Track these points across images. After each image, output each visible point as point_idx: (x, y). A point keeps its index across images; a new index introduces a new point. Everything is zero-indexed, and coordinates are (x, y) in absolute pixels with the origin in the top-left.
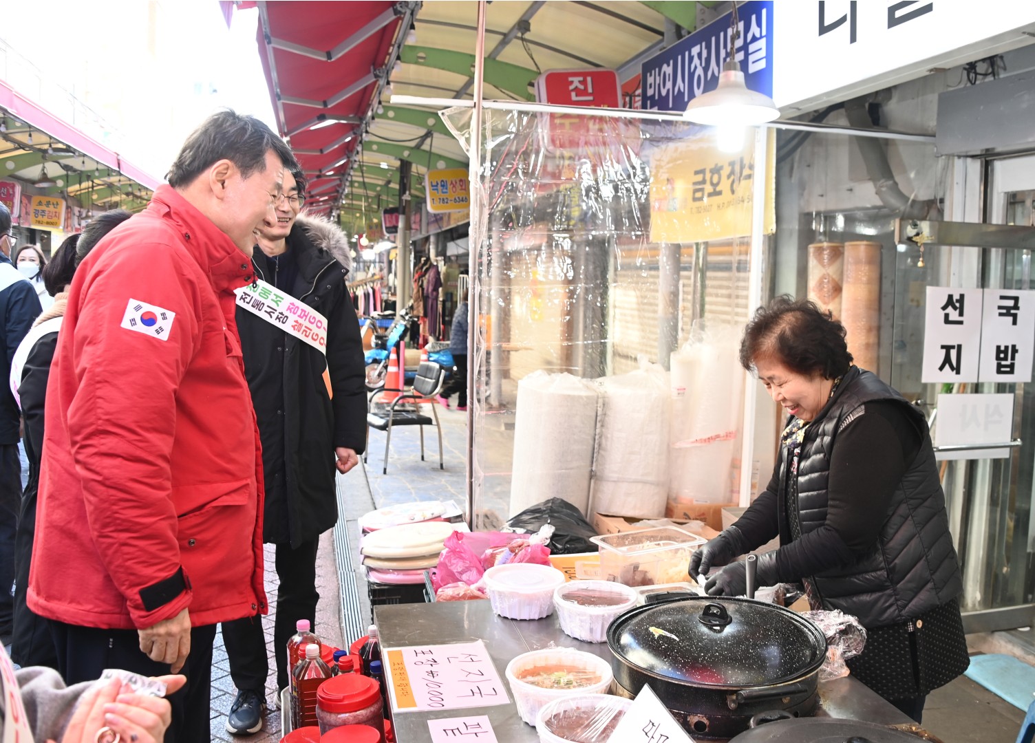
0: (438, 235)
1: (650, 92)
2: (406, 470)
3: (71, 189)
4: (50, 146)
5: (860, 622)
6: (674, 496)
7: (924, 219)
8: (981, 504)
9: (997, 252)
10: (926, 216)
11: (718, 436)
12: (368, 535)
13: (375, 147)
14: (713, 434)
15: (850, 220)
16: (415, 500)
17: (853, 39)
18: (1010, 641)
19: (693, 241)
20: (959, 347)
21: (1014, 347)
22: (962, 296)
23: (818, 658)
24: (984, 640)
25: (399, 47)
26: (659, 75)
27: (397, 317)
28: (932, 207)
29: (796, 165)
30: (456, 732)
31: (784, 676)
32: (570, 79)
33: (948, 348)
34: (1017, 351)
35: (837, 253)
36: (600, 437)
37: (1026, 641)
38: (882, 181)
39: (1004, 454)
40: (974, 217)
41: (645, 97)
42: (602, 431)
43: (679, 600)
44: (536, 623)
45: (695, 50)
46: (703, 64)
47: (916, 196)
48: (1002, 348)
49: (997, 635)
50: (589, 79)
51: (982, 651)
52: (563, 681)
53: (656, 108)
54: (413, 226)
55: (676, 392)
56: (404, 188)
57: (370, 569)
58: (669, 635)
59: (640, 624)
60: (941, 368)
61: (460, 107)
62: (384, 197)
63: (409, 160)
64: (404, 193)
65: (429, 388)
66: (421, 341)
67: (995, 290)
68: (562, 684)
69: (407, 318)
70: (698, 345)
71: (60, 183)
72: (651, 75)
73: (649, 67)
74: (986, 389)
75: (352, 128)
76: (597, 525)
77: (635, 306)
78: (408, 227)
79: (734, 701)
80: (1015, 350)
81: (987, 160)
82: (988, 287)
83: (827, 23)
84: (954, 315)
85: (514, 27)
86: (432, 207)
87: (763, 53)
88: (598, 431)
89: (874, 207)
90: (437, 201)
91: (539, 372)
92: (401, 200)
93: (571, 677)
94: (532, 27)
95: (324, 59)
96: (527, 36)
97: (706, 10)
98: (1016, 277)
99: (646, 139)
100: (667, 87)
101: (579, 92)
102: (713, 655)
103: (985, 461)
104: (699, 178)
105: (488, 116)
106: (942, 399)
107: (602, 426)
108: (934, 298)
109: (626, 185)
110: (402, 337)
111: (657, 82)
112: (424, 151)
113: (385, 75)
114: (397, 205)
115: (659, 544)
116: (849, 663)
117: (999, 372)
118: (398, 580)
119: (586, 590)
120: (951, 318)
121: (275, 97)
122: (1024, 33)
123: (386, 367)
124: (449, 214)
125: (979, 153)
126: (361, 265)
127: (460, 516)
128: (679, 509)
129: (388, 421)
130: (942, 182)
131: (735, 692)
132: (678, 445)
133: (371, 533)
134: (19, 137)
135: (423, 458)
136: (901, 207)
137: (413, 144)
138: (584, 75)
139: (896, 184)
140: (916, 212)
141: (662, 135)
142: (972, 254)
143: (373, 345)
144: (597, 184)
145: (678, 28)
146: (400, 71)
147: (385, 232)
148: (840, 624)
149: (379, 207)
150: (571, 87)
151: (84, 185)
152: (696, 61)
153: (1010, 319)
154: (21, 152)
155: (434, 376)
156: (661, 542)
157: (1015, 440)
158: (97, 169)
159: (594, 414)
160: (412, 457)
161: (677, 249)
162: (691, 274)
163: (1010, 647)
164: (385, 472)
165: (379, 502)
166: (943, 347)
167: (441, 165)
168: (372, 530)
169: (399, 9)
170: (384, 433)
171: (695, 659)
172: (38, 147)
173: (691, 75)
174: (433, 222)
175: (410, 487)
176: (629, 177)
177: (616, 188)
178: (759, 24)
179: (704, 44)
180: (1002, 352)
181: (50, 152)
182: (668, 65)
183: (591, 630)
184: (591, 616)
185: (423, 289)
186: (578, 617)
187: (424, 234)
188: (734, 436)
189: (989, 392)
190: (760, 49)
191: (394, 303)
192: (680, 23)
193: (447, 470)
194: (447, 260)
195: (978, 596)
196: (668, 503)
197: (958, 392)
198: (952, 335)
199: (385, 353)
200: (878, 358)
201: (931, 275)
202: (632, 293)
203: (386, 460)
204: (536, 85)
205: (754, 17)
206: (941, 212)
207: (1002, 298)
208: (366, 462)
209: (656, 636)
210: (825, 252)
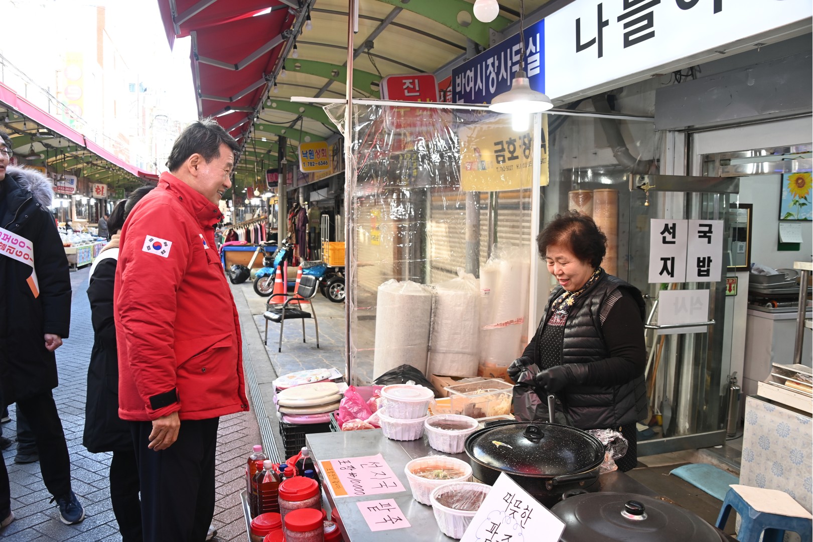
0: (304, 187)
1: (458, 89)
2: (294, 349)
3: (50, 160)
4: (38, 131)
5: (624, 436)
6: (483, 362)
7: (647, 173)
8: (688, 364)
9: (696, 195)
10: (648, 171)
11: (512, 321)
12: (281, 392)
13: (261, 127)
14: (508, 320)
15: (596, 174)
16: (303, 369)
17: (600, 54)
18: (709, 455)
19: (489, 191)
20: (673, 259)
21: (709, 258)
22: (674, 225)
23: (600, 458)
24: (692, 455)
25: (284, 60)
26: (465, 77)
27: (279, 244)
28: (652, 165)
29: (557, 137)
30: (376, 508)
31: (579, 469)
32: (404, 81)
33: (665, 260)
34: (711, 261)
35: (588, 197)
36: (434, 323)
37: (720, 455)
38: (618, 148)
39: (704, 330)
40: (680, 172)
41: (454, 93)
42: (435, 319)
43: (507, 425)
44: (413, 443)
45: (490, 61)
46: (496, 71)
47: (641, 158)
48: (701, 259)
49: (700, 451)
50: (416, 81)
51: (691, 462)
52: (441, 475)
53: (463, 100)
54: (288, 182)
55: (484, 292)
56: (281, 155)
57: (283, 414)
58: (506, 445)
59: (486, 439)
60: (661, 273)
61: (337, 104)
62: (266, 162)
63: (285, 135)
64: (282, 159)
65: (308, 293)
66: (294, 260)
67: (695, 221)
68: (440, 477)
69: (287, 245)
70: (497, 260)
71: (43, 156)
72: (458, 78)
73: (457, 72)
74: (690, 287)
75: (247, 115)
76: (433, 382)
77: (444, 234)
78: (284, 182)
79: (550, 485)
80: (710, 260)
81: (689, 133)
82: (691, 218)
83: (582, 43)
84: (669, 238)
85: (362, 45)
86: (303, 168)
87: (538, 63)
88: (432, 319)
89: (613, 165)
90: (307, 164)
91: (392, 280)
92: (279, 163)
93: (445, 473)
94: (374, 46)
95: (234, 69)
96: (372, 51)
97: (496, 33)
98: (710, 210)
99: (461, 123)
100: (470, 86)
101: (410, 90)
102: (535, 457)
103: (690, 334)
104: (499, 147)
105: (356, 110)
106: (662, 294)
107: (435, 316)
108: (656, 226)
109: (448, 154)
110: (283, 259)
111: (463, 82)
112: (296, 129)
113: (273, 79)
114: (277, 167)
115: (487, 391)
116: (617, 462)
117: (699, 275)
118: (304, 421)
119: (445, 420)
120: (667, 240)
121: (198, 95)
122: (716, 52)
123: (273, 279)
124: (313, 173)
125: (683, 129)
126: (249, 209)
127: (341, 378)
128: (487, 371)
129: (281, 316)
130: (659, 148)
131: (551, 479)
132: (486, 328)
133: (283, 391)
134: (15, 125)
135: (304, 341)
136: (631, 165)
137: (288, 125)
138: (413, 78)
139: (627, 149)
140: (641, 168)
141: (472, 120)
142: (680, 196)
143: (264, 264)
144: (429, 153)
145: (477, 45)
146: (283, 76)
147: (268, 186)
148: (611, 437)
149: (262, 168)
150: (405, 87)
151: (58, 157)
152: (491, 68)
153: (707, 239)
154: (16, 135)
155: (312, 285)
156: (488, 390)
157: (711, 320)
158: (69, 146)
159: (430, 308)
160: (296, 341)
161: (478, 196)
162: (488, 212)
163: (709, 458)
164: (280, 351)
165: (279, 371)
166: (662, 259)
167: (307, 139)
168: (283, 389)
169: (286, 35)
170: (279, 324)
171: (524, 459)
172: (29, 132)
173: (487, 78)
174: (302, 178)
175: (298, 360)
176: (450, 148)
177: (442, 156)
178: (535, 44)
179: (496, 57)
180: (701, 262)
181: (38, 135)
182: (471, 71)
183: (450, 445)
184: (450, 436)
185: (295, 225)
186: (442, 438)
187: (295, 186)
188: (524, 320)
189: (693, 289)
190: (536, 61)
191: (276, 235)
192: (478, 42)
193: (322, 349)
194: (310, 204)
195: (687, 426)
196: (479, 367)
197: (672, 289)
198: (668, 251)
199: (272, 270)
200: (617, 267)
201: (651, 212)
202: (443, 225)
203: (280, 343)
204: (380, 85)
205: (531, 39)
206: (658, 168)
207: (701, 225)
208: (266, 344)
209: (498, 446)
210: (580, 196)
